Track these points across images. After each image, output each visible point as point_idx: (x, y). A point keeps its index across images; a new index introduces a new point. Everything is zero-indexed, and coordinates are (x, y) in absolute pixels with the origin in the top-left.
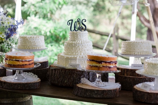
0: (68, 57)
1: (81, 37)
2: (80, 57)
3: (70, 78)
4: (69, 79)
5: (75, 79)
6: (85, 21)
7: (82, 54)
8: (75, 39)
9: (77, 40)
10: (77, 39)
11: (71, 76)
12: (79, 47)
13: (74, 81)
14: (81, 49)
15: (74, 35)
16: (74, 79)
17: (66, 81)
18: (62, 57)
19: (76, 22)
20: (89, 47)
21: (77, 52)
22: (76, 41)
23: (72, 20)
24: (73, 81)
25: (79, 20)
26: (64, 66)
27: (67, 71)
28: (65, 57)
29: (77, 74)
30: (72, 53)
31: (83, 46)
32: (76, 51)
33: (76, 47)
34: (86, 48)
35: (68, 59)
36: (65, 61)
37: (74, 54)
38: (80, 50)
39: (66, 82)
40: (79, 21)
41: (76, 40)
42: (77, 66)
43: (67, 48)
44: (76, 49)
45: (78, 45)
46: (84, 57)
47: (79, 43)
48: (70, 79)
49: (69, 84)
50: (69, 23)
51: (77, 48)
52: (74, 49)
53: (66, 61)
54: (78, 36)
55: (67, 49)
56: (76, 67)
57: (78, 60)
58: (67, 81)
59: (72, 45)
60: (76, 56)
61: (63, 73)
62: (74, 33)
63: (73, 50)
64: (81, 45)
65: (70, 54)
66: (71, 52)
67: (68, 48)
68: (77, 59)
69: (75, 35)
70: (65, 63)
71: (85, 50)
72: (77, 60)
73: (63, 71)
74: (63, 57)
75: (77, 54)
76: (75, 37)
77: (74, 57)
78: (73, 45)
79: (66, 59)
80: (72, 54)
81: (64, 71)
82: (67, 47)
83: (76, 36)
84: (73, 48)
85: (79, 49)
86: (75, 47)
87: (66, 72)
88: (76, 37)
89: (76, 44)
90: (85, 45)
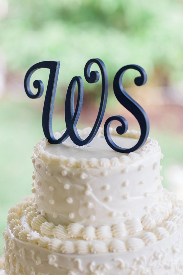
1: (106, 200)
6: (140, 81)
8: (68, 214)
9: (78, 219)
10: (81, 212)
15: (62, 186)
19: (76, 79)
22: (76, 228)
23: (53, 66)
25: (94, 67)
31: (119, 266)
40: (94, 74)
41: (72, 216)
45: (88, 266)
47: (90, 250)
50: (37, 84)
54: (89, 192)
59: (46, 262)
62: (60, 174)
69: (67, 186)
76: (65, 200)
78: (53, 260)
83: (73, 192)
88: (70, 201)
89: (69, 254)
90: (138, 259)
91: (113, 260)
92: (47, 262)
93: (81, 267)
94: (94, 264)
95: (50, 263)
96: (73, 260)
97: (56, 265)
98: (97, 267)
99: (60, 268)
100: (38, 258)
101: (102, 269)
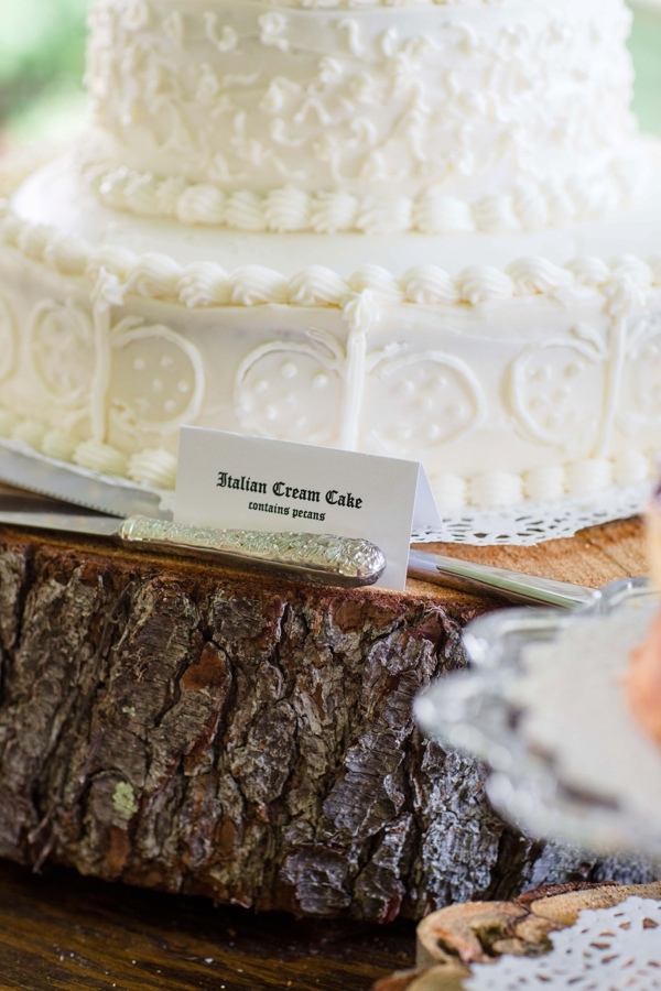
0: (167, 292)
2: (409, 290)
3: (219, 747)
4: (182, 759)
5: (318, 764)
7: (454, 212)
11: (230, 705)
12: (383, 65)
13: (298, 804)
14: (435, 118)
16: (299, 760)
17: (123, 800)
18: (53, 280)
20: (580, 76)
21: (357, 166)
24: (279, 804)
26: (93, 456)
27: (145, 603)
28: (111, 290)
29: (353, 679)
30: (243, 201)
31: (463, 46)
32: (336, 152)
33: (335, 69)
34: (524, 84)
35: (177, 326)
36: (102, 360)
37: (291, 207)
38: (417, 133)
39: (136, 820)
42: (352, 502)
43: (152, 79)
44: (333, 104)
45: (378, 40)
46: (499, 286)
48: (215, 772)
49: (182, 846)
51: (348, 88)
52: (297, 105)
53: (122, 353)
55: (140, 106)
56: (338, 517)
57: (376, 347)
58: (142, 798)
59: (252, 40)
60: (326, 279)
61: (74, 637)
63: (259, 125)
64: (435, 45)
65: (203, 202)
66: (221, 171)
67: (164, 88)
68: (358, 344)
70: (109, 405)
71: (504, 138)
72: (360, 360)
73: (52, 589)
74: (71, 268)
75: (342, 208)
77: (287, 297)
78: (274, 28)
79: (116, 315)
80: (243, 209)
81: (82, 601)
82: (141, 65)
84: (264, 85)
85: (398, 124)
86: (306, 67)
87: (126, 606)
89: (321, 8)
90: (511, 30)
91: (446, 25)
92: (256, 39)
93: (357, 43)
94: (393, 34)
95: (266, 38)
96: (334, 24)
97: (284, 44)
98: (403, 45)
99: (295, 51)
100: (228, 30)
101: (416, 51)
